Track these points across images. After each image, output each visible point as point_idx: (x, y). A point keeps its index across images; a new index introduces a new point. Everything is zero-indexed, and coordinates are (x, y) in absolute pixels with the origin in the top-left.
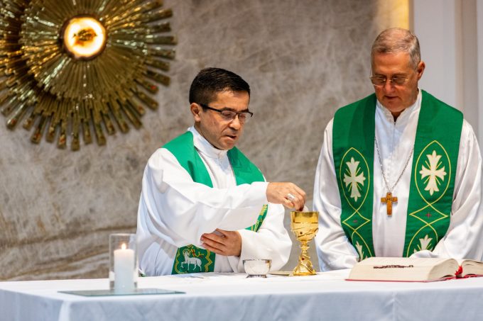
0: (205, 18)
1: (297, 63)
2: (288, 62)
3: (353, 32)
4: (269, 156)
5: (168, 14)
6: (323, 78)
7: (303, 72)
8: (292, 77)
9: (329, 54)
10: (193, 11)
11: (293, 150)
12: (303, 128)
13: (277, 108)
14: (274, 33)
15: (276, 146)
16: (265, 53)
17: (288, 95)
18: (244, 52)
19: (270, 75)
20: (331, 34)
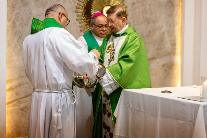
0: (135, 9)
1: (156, 22)
2: (154, 22)
3: (169, 15)
4: (149, 47)
5: (126, 7)
6: (162, 26)
7: (157, 25)
8: (155, 26)
9: (163, 20)
10: (132, 7)
11: (154, 45)
12: (157, 40)
13: (151, 34)
14: (151, 14)
15: (150, 44)
16: (149, 19)
17: (154, 31)
18: (144, 19)
19: (150, 25)
20: (164, 15)
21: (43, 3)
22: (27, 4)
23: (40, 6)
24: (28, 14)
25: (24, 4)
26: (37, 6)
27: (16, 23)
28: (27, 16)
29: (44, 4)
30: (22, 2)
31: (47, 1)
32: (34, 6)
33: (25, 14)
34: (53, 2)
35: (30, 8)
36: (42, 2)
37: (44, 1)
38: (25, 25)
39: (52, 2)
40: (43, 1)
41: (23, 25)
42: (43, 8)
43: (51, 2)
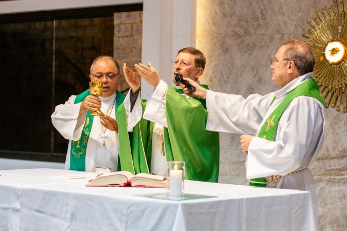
21: (251, 46)
22: (227, 49)
23: (245, 51)
24: (229, 65)
25: (224, 50)
26: (241, 52)
27: (214, 80)
28: (228, 68)
29: (251, 48)
30: (222, 48)
31: (255, 42)
32: (237, 51)
33: (225, 66)
34: (264, 42)
35: (231, 56)
36: (248, 45)
37: (251, 43)
38: (226, 82)
39: (262, 43)
40: (249, 43)
41: (223, 82)
42: (250, 55)
43: (260, 43)
